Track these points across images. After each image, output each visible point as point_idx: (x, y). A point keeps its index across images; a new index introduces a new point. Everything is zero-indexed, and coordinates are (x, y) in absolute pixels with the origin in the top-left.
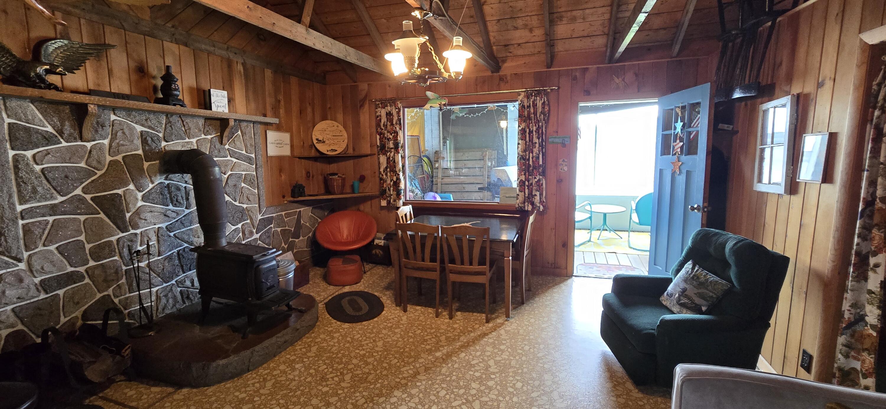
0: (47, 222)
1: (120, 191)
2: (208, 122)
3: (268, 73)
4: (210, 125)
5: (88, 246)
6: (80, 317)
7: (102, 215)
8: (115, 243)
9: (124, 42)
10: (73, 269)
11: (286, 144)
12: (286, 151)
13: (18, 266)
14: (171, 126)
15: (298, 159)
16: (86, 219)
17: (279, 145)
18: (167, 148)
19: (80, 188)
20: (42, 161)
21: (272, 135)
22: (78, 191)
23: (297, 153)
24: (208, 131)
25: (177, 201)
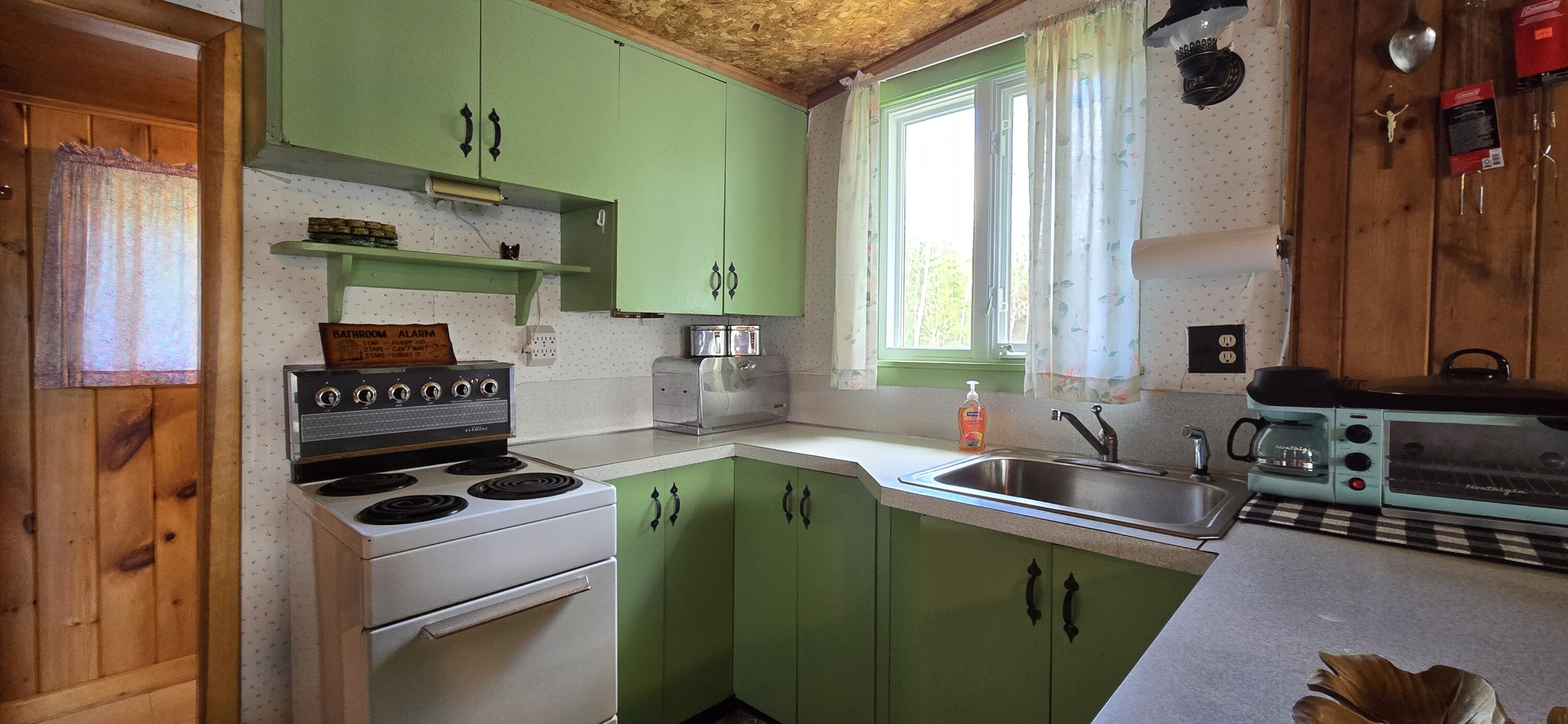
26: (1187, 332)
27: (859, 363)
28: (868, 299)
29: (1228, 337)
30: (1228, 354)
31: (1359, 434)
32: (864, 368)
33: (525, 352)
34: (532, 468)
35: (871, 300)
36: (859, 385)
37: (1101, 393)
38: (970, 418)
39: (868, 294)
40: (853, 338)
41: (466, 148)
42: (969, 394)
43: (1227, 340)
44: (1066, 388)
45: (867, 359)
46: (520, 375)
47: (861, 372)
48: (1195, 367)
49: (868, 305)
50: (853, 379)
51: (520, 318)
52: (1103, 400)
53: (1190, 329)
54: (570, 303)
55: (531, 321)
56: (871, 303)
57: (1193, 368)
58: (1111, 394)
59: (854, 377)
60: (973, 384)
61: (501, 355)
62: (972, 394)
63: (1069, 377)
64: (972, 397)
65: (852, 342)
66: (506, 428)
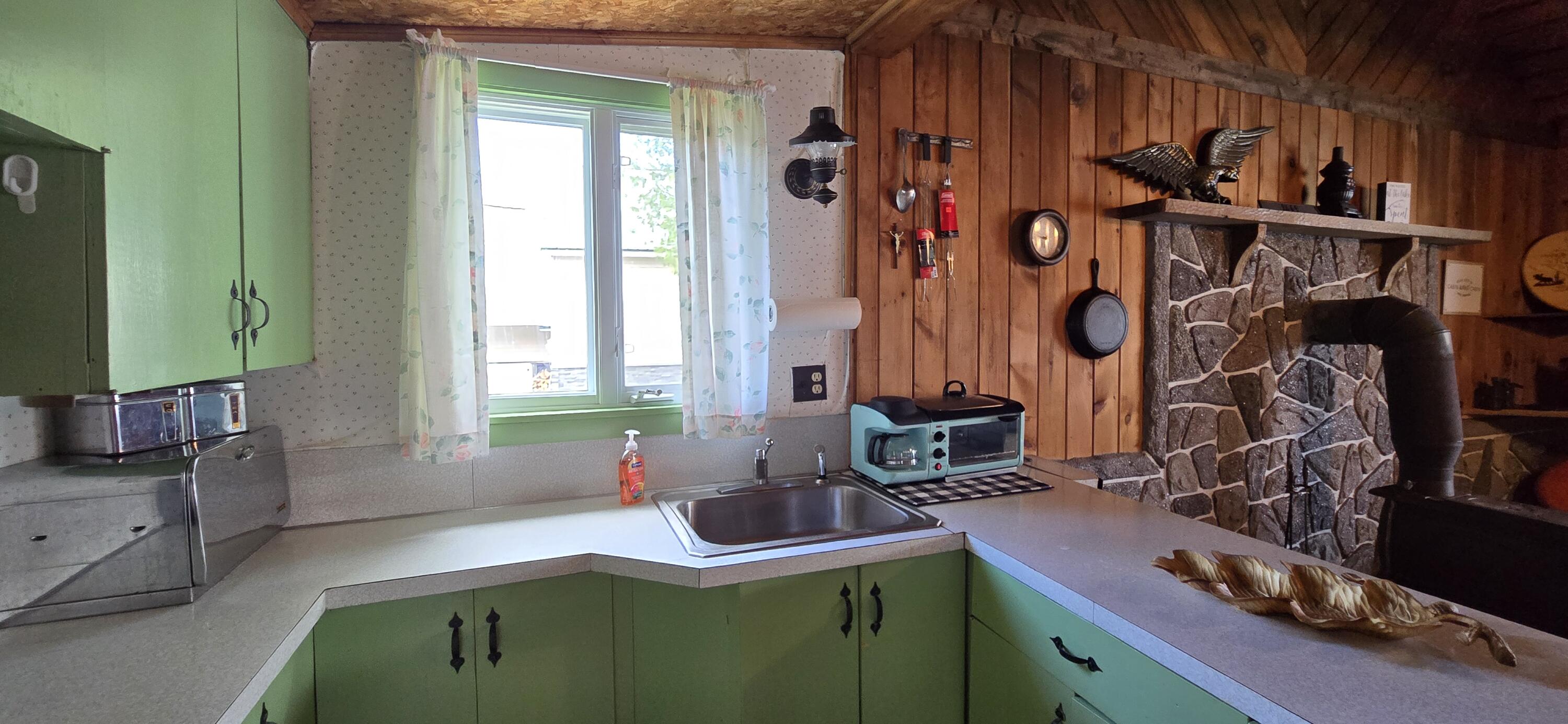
0: (1188, 411)
1: (1255, 370)
2: (1368, 247)
3: (1455, 139)
4: (1368, 253)
5: (1218, 458)
7: (1235, 408)
8: (1244, 457)
9: (1278, 118)
10: (1201, 491)
11: (1475, 289)
12: (1474, 306)
13: (1159, 472)
14: (1320, 257)
15: (1490, 323)
16: (1221, 412)
17: (1463, 292)
18: (1313, 297)
19: (1221, 361)
20: (1194, 317)
21: (1455, 270)
22: (1218, 366)
23: (1490, 312)
24: (1364, 265)
25: (1318, 395)
26: (791, 370)
27: (467, 423)
28: (476, 340)
29: (817, 374)
30: (817, 386)
31: (939, 437)
32: (476, 431)
35: (479, 342)
36: (470, 454)
37: (749, 427)
38: (635, 470)
39: (475, 334)
40: (453, 394)
42: (628, 445)
43: (816, 377)
44: (734, 428)
45: (479, 419)
47: (471, 436)
48: (798, 398)
49: (476, 349)
50: (460, 448)
52: (751, 432)
53: (794, 369)
56: (480, 345)
57: (796, 399)
58: (757, 427)
59: (462, 444)
60: (632, 433)
62: (632, 444)
63: (737, 417)
64: (632, 447)
65: (452, 397)
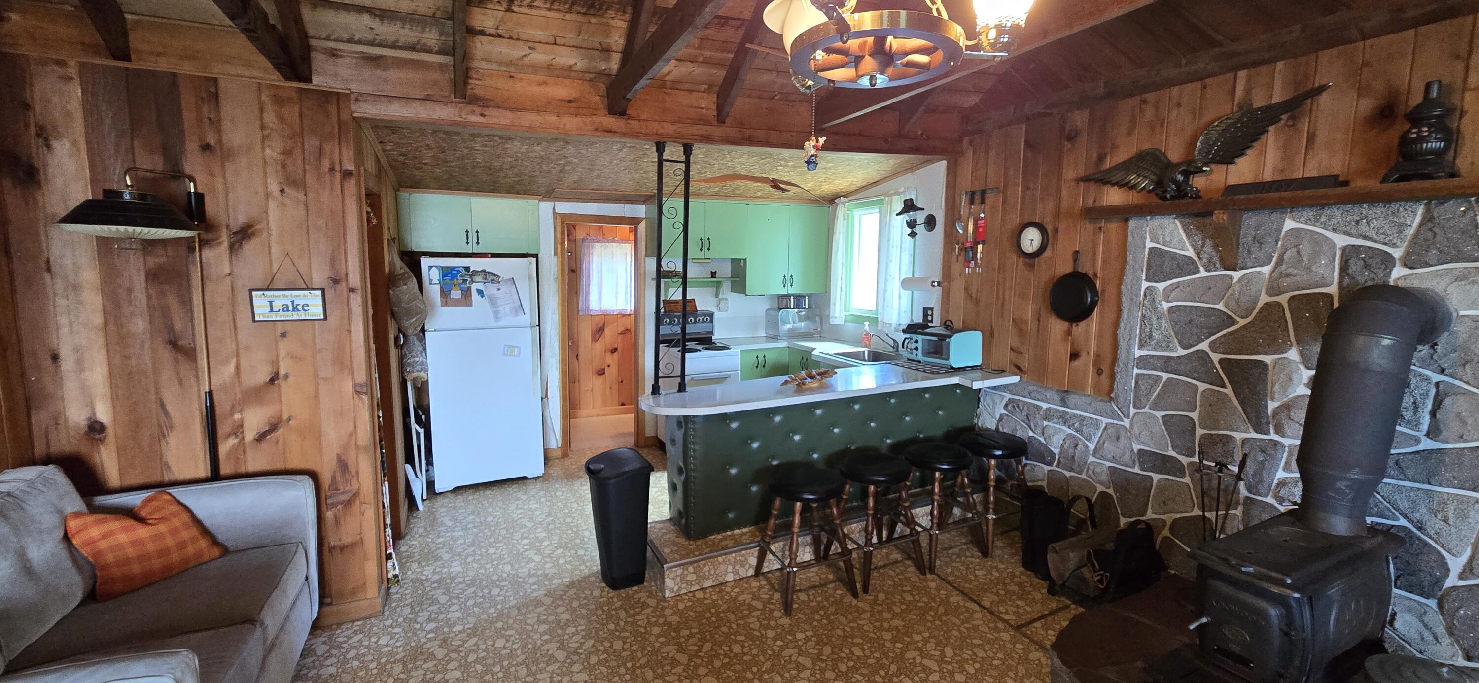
0: (1161, 377)
1: (1268, 359)
5: (1199, 432)
6: (1168, 523)
7: (1229, 391)
8: (1239, 443)
10: (1173, 454)
13: (1122, 421)
14: (1431, 229)
16: (1206, 390)
19: (1208, 341)
20: (1174, 297)
22: (1204, 346)
27: (837, 314)
30: (930, 317)
31: (916, 342)
32: (839, 316)
33: (718, 306)
34: (719, 345)
36: (837, 322)
38: (860, 336)
41: (701, 250)
42: (864, 326)
43: (930, 312)
45: (840, 313)
46: (717, 315)
47: (837, 318)
51: (717, 296)
53: (923, 308)
54: (733, 290)
55: (720, 296)
59: (835, 319)
61: (712, 309)
62: (867, 328)
66: (712, 333)
